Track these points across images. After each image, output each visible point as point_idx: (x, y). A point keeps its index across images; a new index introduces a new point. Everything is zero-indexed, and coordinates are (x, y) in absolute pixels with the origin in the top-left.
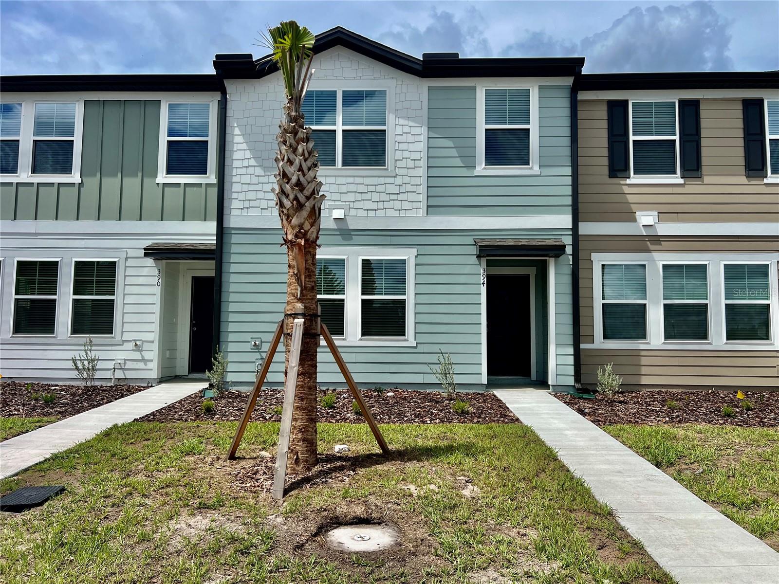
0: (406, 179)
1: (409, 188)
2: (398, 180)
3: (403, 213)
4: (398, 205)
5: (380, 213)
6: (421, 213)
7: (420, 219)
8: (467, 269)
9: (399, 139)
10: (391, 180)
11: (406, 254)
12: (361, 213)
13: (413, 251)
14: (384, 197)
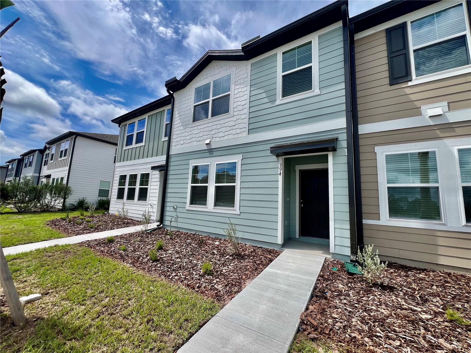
0: (238, 117)
1: (240, 121)
2: (234, 119)
3: (236, 136)
4: (234, 132)
5: (226, 138)
6: (245, 134)
7: (245, 138)
8: (271, 165)
9: (236, 96)
10: (232, 119)
11: (237, 159)
12: (218, 139)
13: (240, 157)
14: (228, 129)
